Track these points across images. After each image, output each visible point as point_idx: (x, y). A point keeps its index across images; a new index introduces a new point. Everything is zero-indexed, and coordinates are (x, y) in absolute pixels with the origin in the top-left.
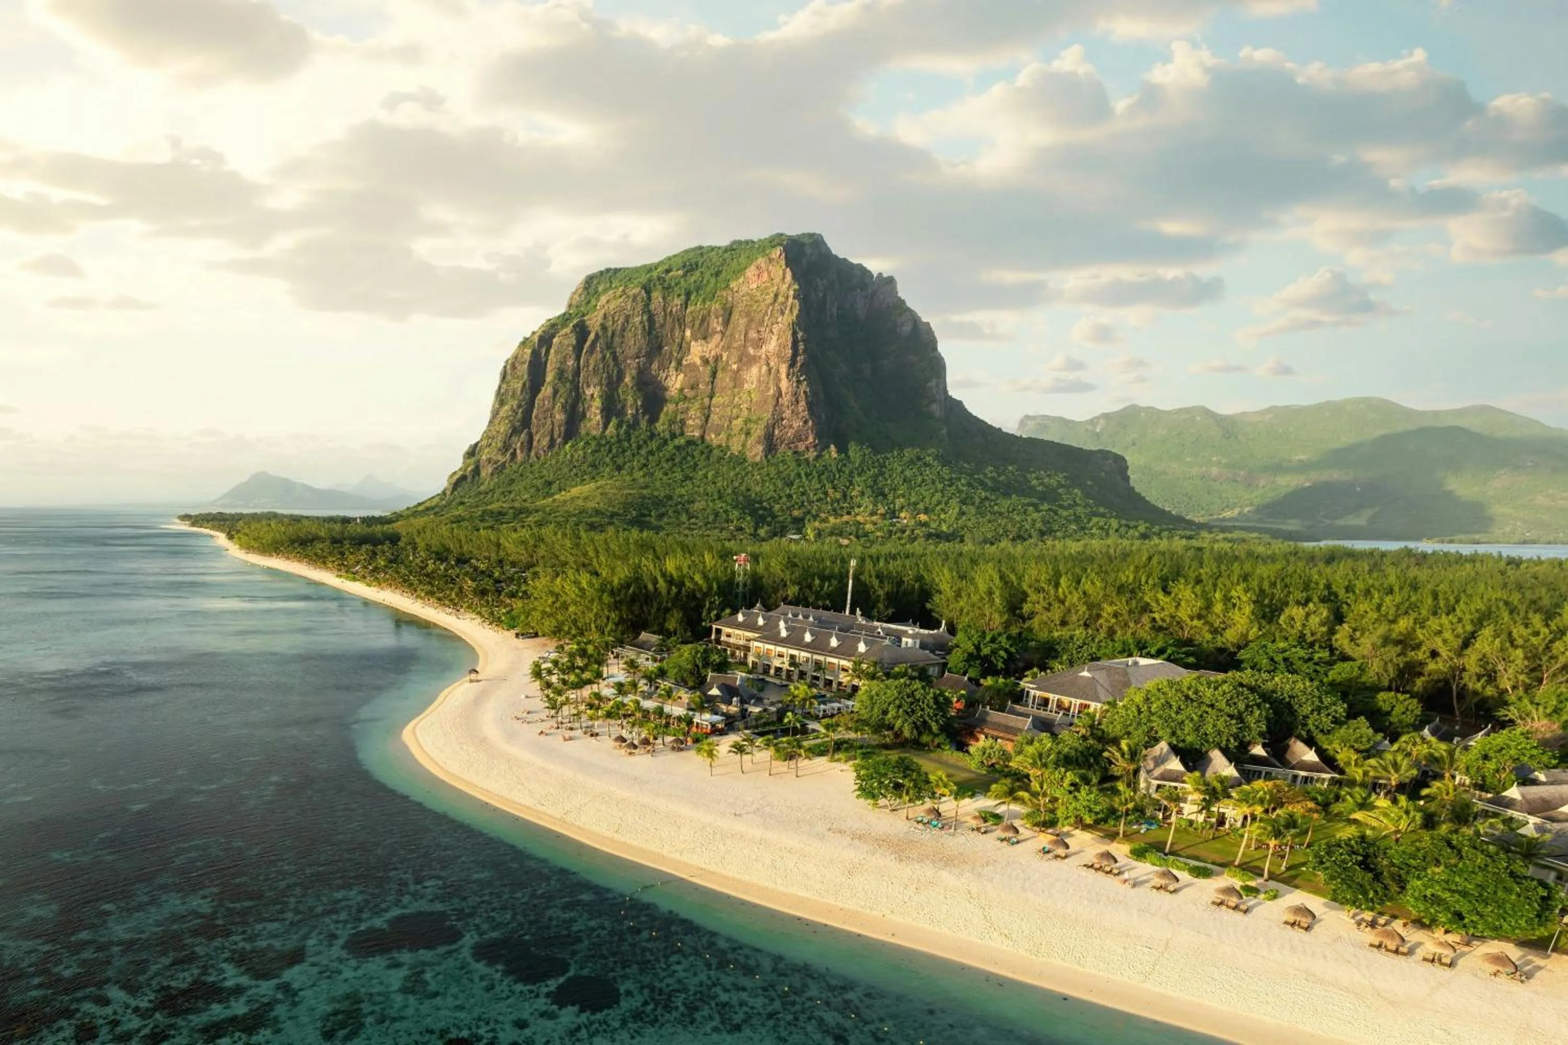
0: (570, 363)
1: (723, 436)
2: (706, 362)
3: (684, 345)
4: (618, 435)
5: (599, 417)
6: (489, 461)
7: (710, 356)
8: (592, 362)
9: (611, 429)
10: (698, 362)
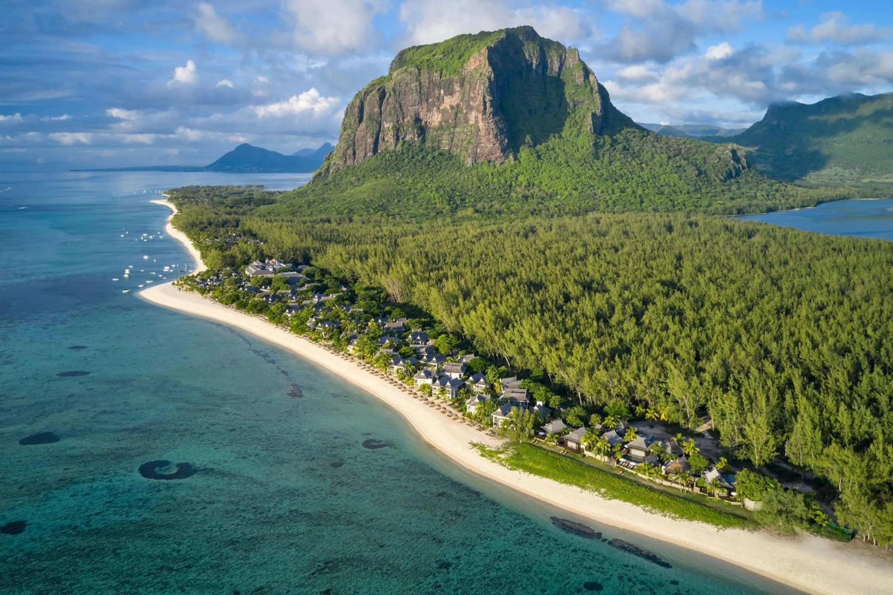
0: (376, 110)
1: (459, 150)
2: (452, 107)
3: (440, 98)
4: (402, 150)
5: (392, 140)
6: (335, 164)
7: (454, 104)
8: (388, 109)
9: (399, 146)
10: (448, 107)
